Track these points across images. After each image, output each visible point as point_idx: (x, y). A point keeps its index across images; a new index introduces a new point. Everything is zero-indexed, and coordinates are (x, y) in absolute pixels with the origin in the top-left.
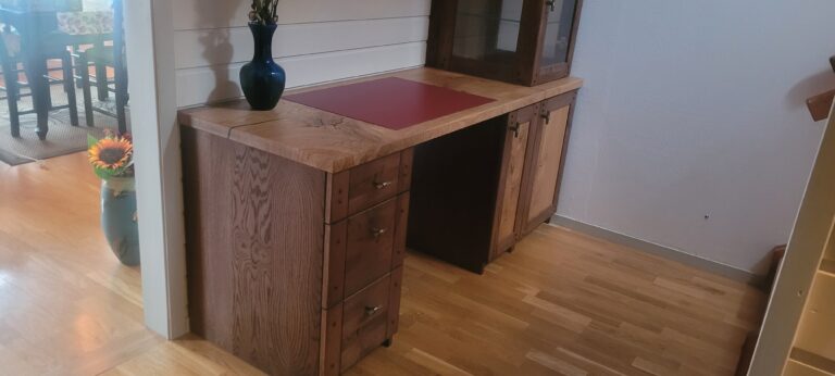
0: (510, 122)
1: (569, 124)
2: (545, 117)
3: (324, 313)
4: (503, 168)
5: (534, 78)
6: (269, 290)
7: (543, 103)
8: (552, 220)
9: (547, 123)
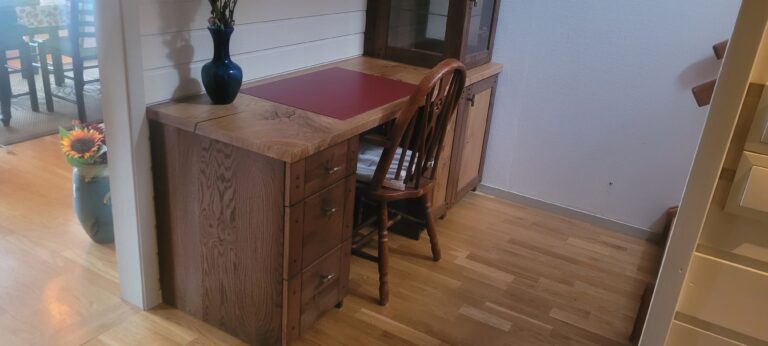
1: (491, 105)
2: (471, 100)
3: (285, 283)
6: (235, 265)
7: (468, 87)
8: (478, 188)
9: (472, 105)
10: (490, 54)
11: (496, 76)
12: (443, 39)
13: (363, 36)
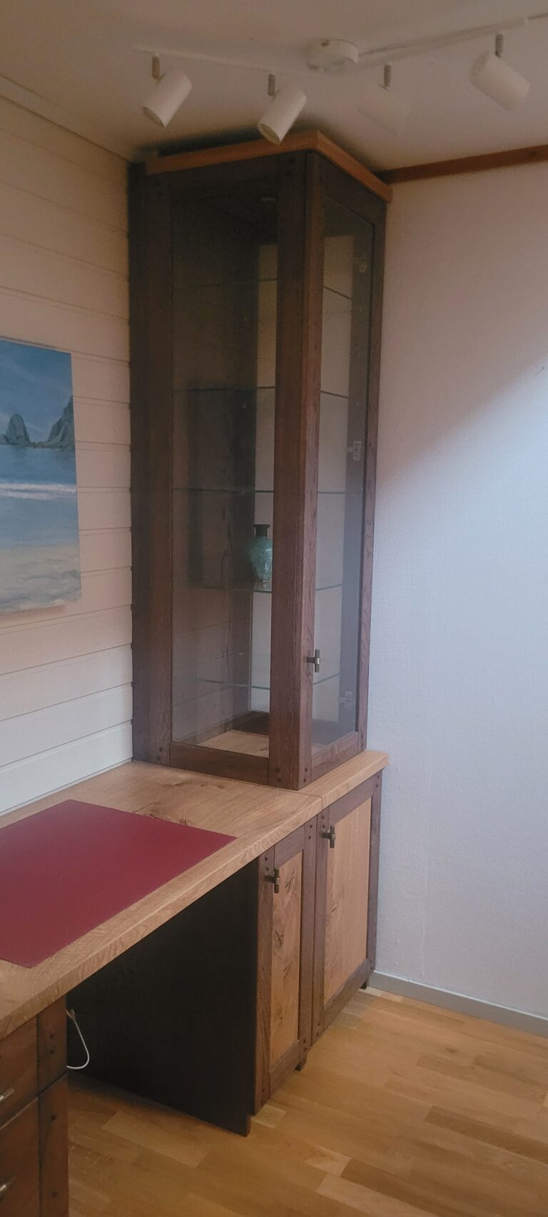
0: (263, 870)
2: (329, 836)
4: (262, 945)
5: (302, 774)
7: (320, 816)
8: (371, 982)
9: (332, 846)
10: (363, 737)
11: (378, 775)
12: (268, 710)
13: (129, 727)
